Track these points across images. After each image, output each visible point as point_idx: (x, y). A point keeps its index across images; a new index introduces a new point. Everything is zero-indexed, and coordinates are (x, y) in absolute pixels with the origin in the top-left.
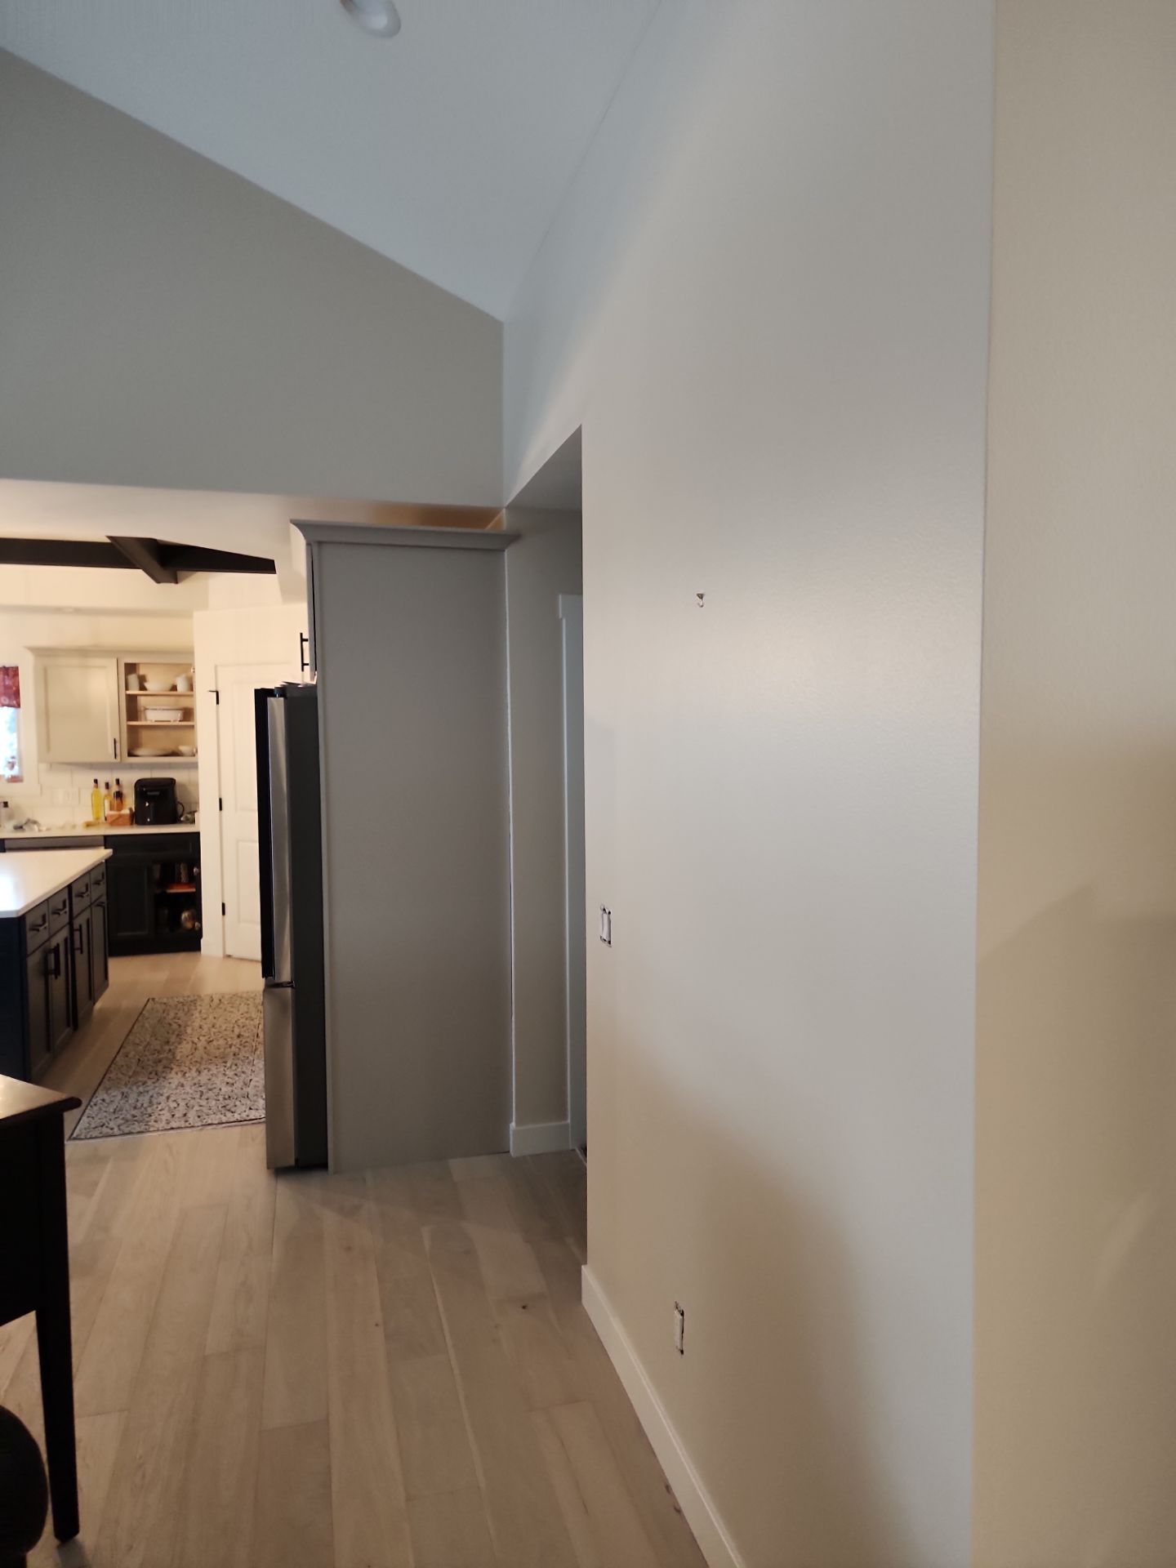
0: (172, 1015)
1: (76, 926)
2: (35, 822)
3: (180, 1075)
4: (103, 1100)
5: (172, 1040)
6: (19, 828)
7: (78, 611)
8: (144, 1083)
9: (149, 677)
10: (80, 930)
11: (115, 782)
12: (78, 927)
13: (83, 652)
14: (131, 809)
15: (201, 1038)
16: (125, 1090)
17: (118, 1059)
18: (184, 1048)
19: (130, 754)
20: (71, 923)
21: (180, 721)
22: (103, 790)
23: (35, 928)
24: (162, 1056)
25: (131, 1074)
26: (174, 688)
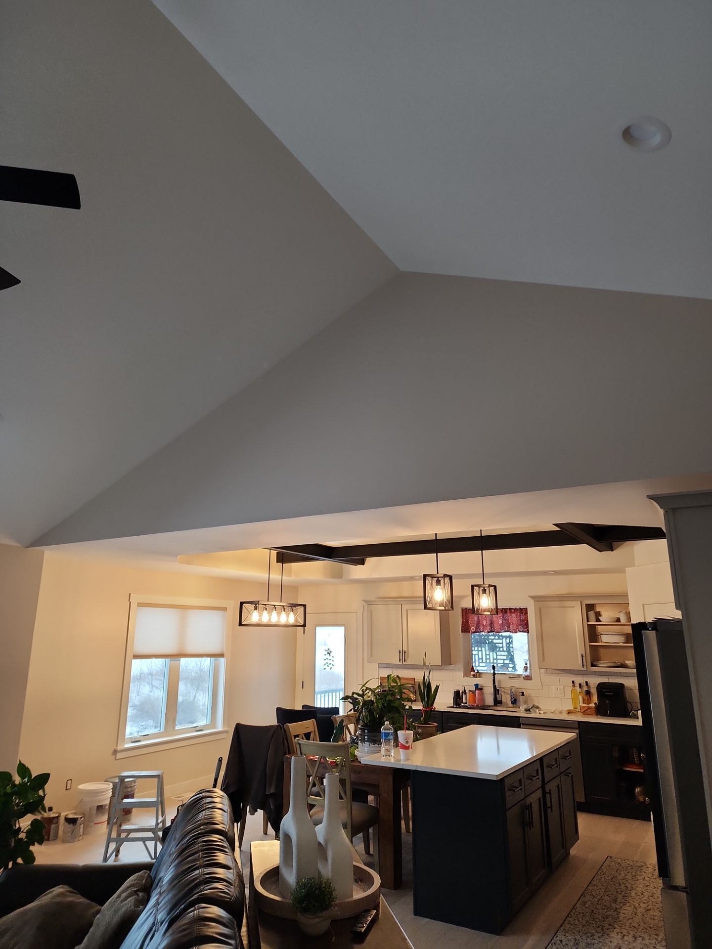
0: (623, 875)
1: (547, 790)
2: (538, 707)
3: (620, 936)
4: (561, 941)
5: (619, 900)
6: (528, 710)
7: (556, 573)
8: (593, 935)
9: (603, 613)
10: (550, 793)
11: (585, 683)
12: (548, 791)
13: (561, 598)
14: (595, 704)
15: (642, 904)
16: (578, 937)
17: (577, 905)
18: (627, 911)
19: (593, 665)
20: (543, 787)
21: (624, 643)
22: (578, 689)
23: (512, 789)
24: (609, 913)
25: (584, 922)
26: (618, 620)
